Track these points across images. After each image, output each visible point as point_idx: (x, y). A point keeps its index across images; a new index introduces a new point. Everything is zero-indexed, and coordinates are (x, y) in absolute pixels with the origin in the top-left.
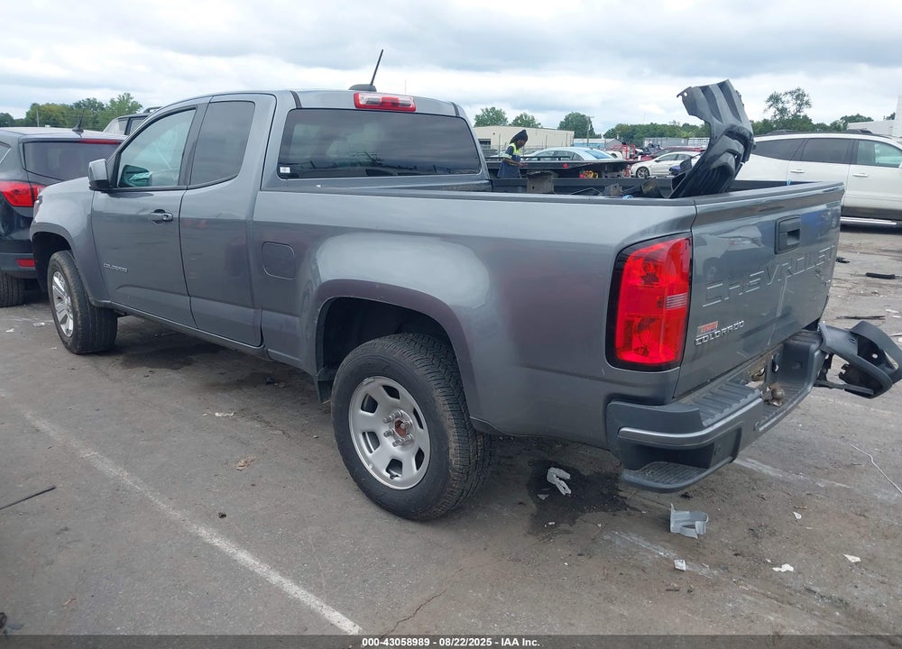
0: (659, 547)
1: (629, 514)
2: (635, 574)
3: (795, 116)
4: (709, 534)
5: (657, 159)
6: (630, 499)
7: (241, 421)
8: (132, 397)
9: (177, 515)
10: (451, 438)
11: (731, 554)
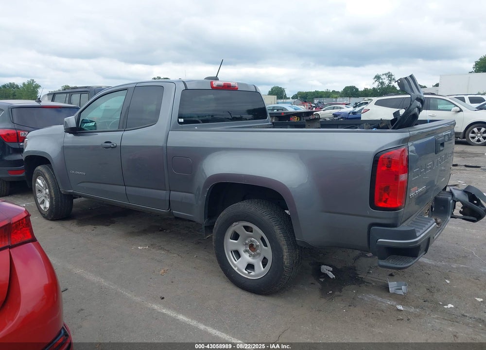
0: (386, 300)
1: (367, 285)
2: (379, 313)
3: (388, 85)
4: (409, 292)
5: (324, 109)
6: (365, 278)
7: (154, 250)
8: (89, 241)
9: (138, 299)
10: (285, 250)
11: (422, 301)
